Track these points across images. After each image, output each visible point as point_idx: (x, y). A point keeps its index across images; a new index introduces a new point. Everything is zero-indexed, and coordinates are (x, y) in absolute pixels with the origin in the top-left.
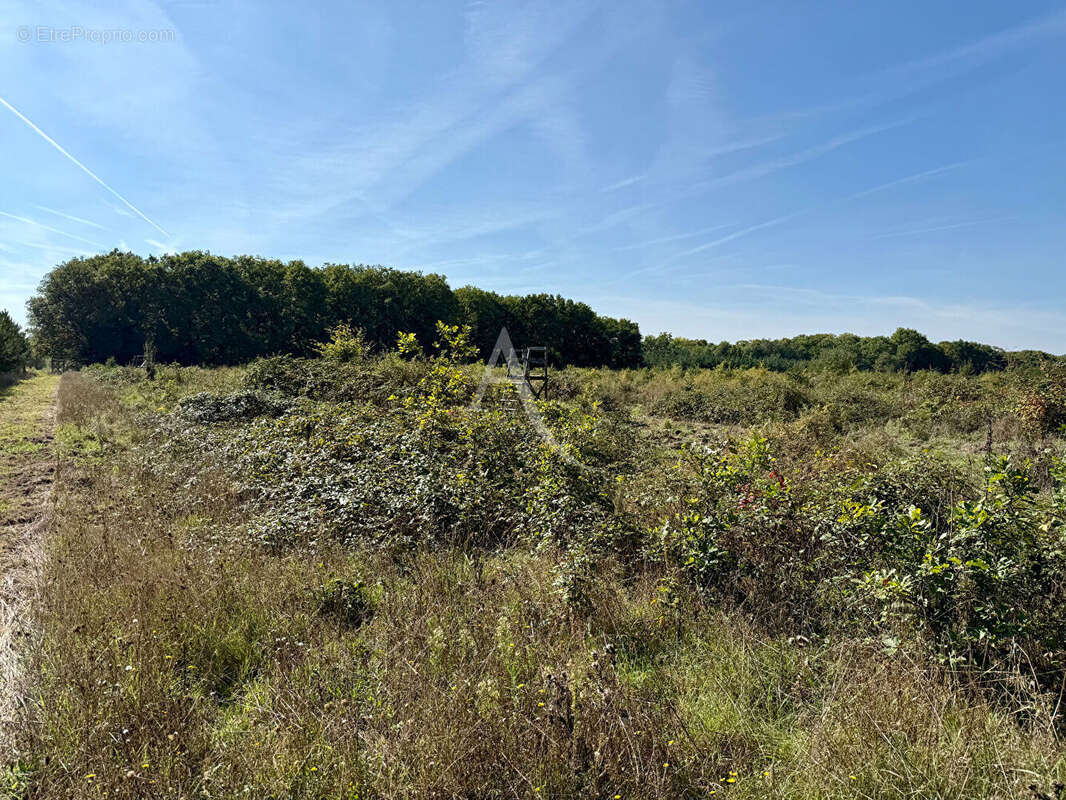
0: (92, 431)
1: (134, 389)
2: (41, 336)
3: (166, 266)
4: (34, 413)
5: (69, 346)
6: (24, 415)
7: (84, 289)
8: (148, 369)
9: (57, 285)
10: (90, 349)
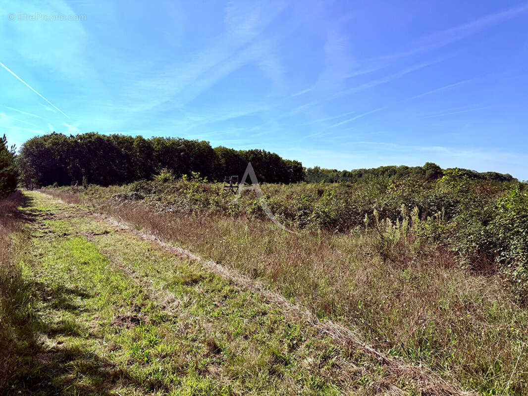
3: (78, 139)
5: (33, 178)
7: (40, 151)
8: (85, 187)
10: (44, 178)
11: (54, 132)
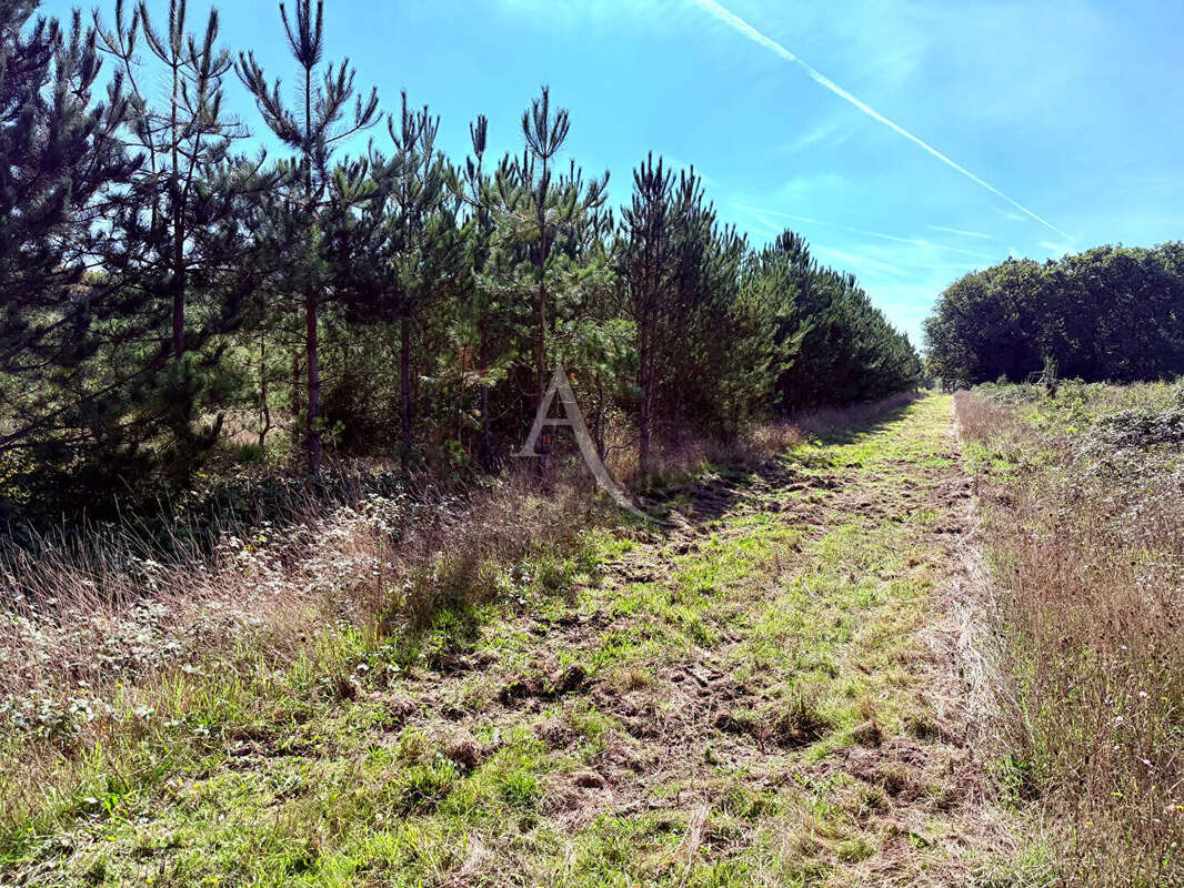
0: (999, 449)
1: (1034, 408)
2: (934, 356)
3: (1066, 269)
4: (936, 430)
5: (958, 365)
6: (927, 433)
7: (976, 304)
8: (1049, 386)
9: (950, 303)
10: (981, 367)
11: (1011, 258)
